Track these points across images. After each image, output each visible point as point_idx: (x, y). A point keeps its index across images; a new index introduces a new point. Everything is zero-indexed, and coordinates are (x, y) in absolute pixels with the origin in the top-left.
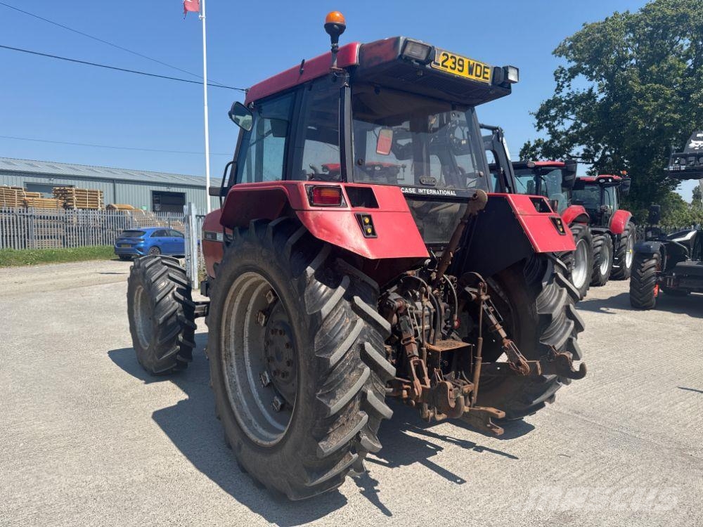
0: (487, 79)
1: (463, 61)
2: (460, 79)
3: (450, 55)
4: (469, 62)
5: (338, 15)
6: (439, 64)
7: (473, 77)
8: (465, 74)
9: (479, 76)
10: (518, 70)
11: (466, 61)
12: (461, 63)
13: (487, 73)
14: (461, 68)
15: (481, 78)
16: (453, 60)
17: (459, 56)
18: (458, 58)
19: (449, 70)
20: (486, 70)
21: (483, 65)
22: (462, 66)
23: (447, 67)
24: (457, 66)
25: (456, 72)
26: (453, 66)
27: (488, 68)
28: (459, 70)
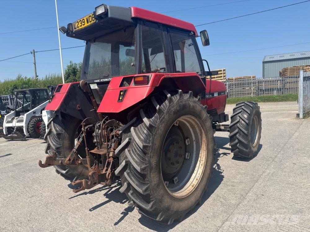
0: (94, 20)
2: (85, 28)
3: (79, 21)
4: (86, 18)
6: (76, 28)
7: (89, 24)
8: (86, 25)
9: (91, 21)
11: (85, 18)
14: (84, 23)
16: (81, 22)
18: (82, 20)
19: (80, 28)
21: (91, 15)
23: (79, 27)
25: (83, 27)
26: (81, 25)
28: (83, 25)
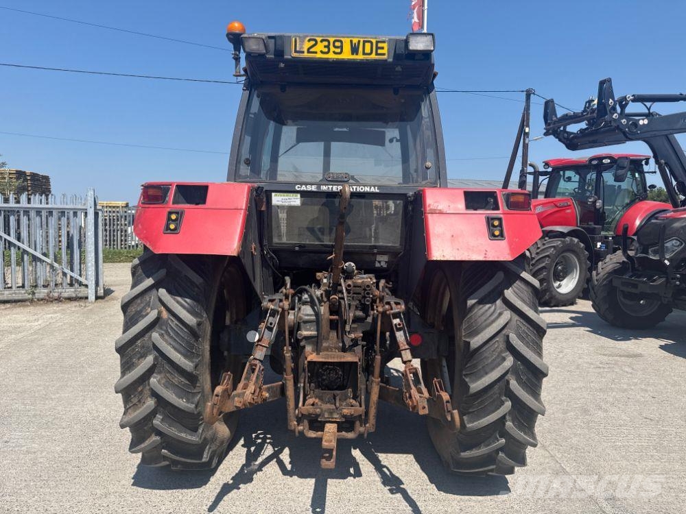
0: (384, 54)
1: (341, 42)
2: (340, 62)
3: (319, 39)
4: (351, 41)
5: (236, 25)
6: (303, 52)
7: (360, 57)
8: (347, 55)
9: (370, 54)
10: (432, 35)
11: (348, 39)
12: (338, 44)
13: (382, 48)
14: (337, 50)
15: (373, 56)
16: (326, 43)
17: (333, 37)
18: (332, 40)
19: (319, 55)
20: (380, 45)
21: (374, 41)
22: (341, 47)
23: (316, 53)
24: (332, 49)
25: (331, 56)
26: (326, 50)
27: (384, 42)
28: (334, 52)
